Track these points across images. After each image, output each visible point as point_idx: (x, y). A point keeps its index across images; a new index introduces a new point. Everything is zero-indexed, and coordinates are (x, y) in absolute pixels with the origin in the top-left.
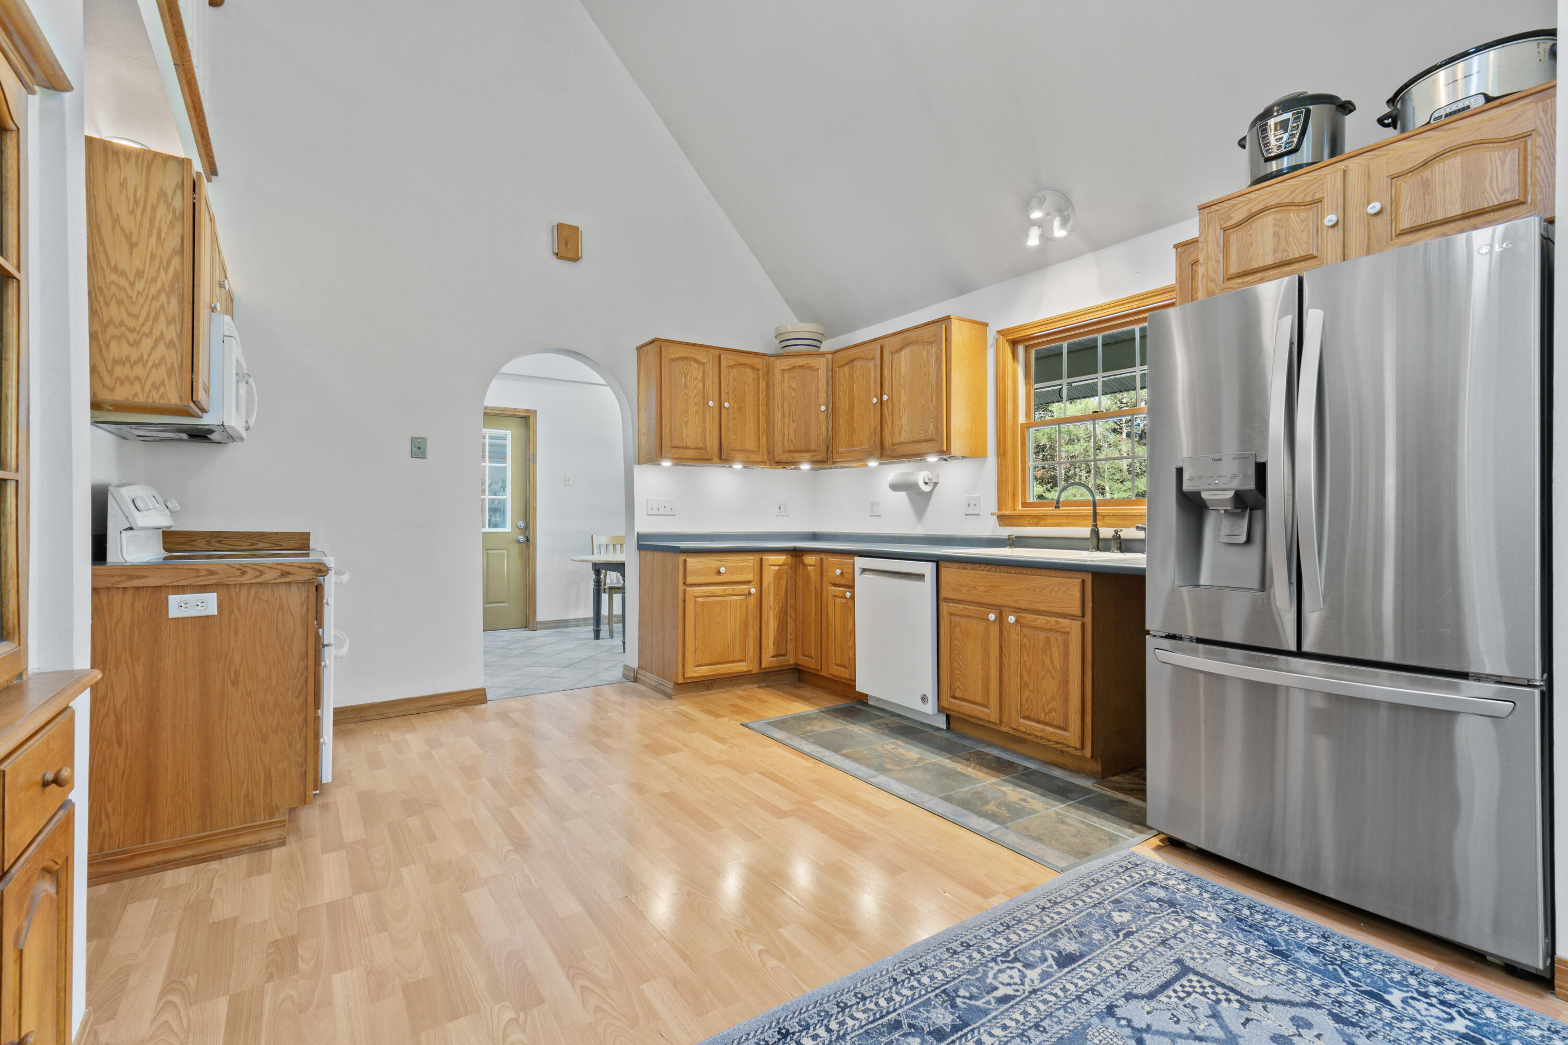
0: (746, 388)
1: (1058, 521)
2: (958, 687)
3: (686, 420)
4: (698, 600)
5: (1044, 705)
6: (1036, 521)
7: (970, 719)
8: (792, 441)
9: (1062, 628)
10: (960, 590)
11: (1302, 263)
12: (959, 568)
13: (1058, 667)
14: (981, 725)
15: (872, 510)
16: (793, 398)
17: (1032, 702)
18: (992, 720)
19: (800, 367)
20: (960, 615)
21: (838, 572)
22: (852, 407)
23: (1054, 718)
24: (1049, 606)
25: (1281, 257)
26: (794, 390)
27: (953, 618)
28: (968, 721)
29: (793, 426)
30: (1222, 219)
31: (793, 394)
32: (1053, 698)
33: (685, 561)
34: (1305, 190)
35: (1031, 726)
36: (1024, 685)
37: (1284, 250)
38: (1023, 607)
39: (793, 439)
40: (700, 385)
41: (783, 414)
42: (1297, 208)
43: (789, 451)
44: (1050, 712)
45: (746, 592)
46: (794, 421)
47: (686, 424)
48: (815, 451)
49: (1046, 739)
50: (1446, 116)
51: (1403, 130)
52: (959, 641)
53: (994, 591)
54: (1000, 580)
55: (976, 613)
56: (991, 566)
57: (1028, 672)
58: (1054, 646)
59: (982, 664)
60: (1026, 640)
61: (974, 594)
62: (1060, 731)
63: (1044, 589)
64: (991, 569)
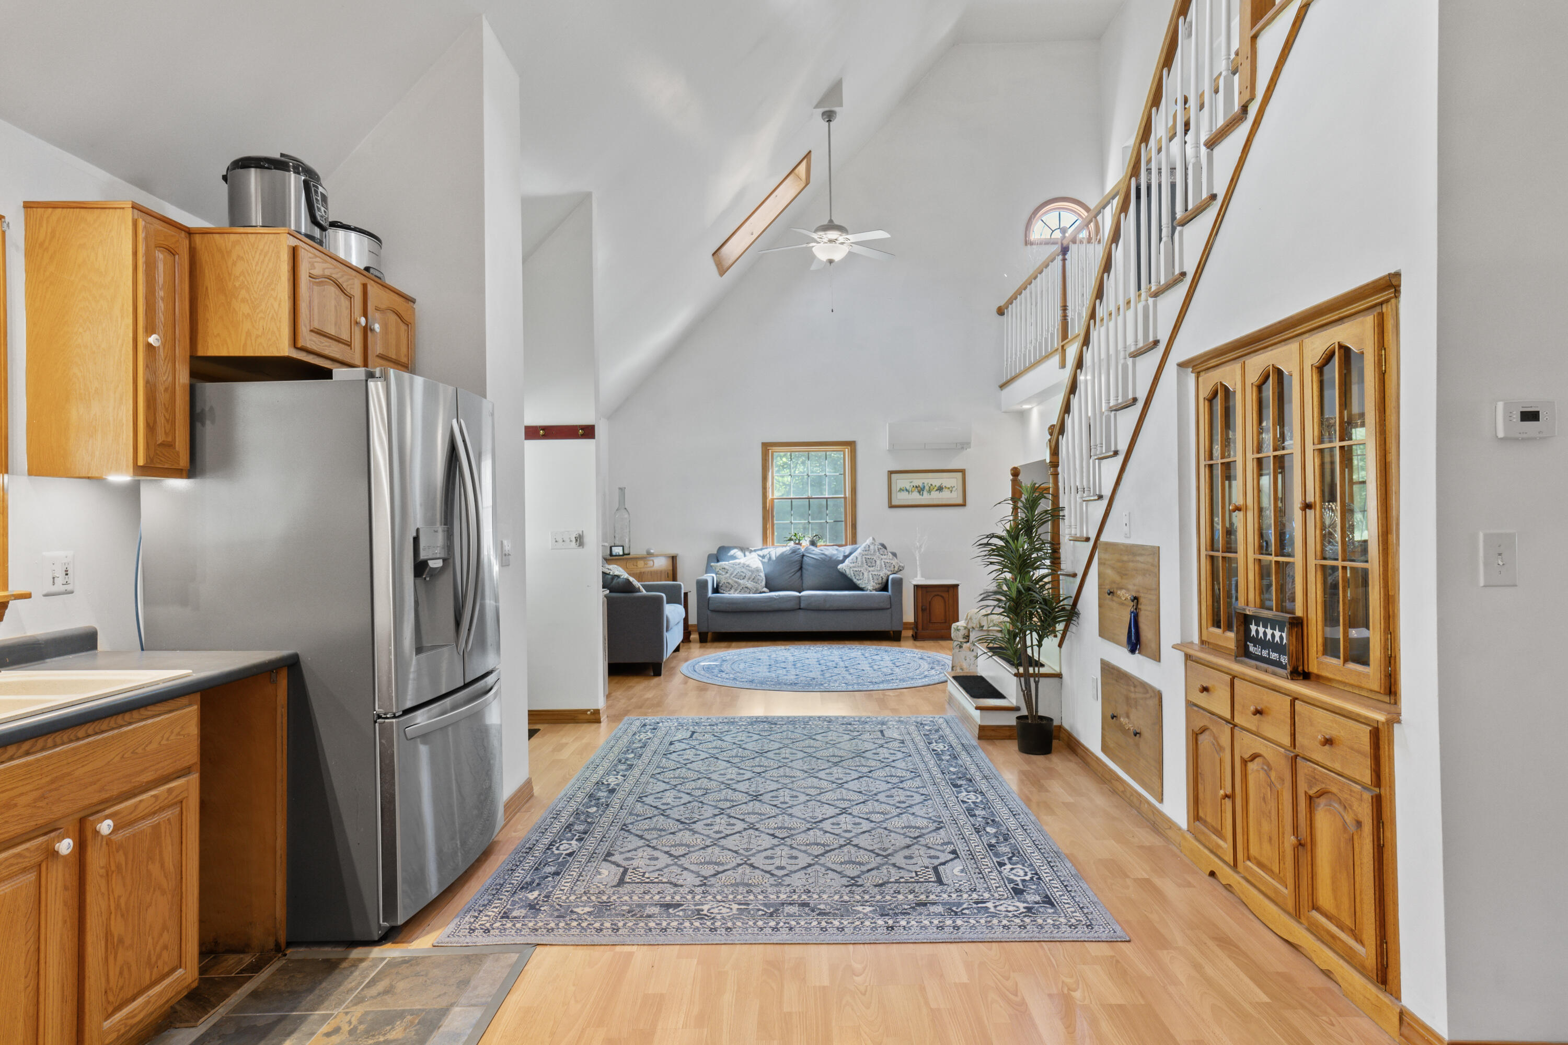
5: (149, 955)
13: (171, 869)
17: (129, 968)
23: (164, 962)
24: (156, 770)
32: (164, 928)
35: (127, 1017)
38: (118, 792)
44: (159, 957)
53: (56, 789)
54: (70, 760)
55: (12, 865)
56: (34, 740)
57: (122, 916)
58: (165, 836)
59: (26, 977)
60: (120, 857)
61: (6, 822)
62: (171, 977)
63: (150, 743)
64: (32, 747)
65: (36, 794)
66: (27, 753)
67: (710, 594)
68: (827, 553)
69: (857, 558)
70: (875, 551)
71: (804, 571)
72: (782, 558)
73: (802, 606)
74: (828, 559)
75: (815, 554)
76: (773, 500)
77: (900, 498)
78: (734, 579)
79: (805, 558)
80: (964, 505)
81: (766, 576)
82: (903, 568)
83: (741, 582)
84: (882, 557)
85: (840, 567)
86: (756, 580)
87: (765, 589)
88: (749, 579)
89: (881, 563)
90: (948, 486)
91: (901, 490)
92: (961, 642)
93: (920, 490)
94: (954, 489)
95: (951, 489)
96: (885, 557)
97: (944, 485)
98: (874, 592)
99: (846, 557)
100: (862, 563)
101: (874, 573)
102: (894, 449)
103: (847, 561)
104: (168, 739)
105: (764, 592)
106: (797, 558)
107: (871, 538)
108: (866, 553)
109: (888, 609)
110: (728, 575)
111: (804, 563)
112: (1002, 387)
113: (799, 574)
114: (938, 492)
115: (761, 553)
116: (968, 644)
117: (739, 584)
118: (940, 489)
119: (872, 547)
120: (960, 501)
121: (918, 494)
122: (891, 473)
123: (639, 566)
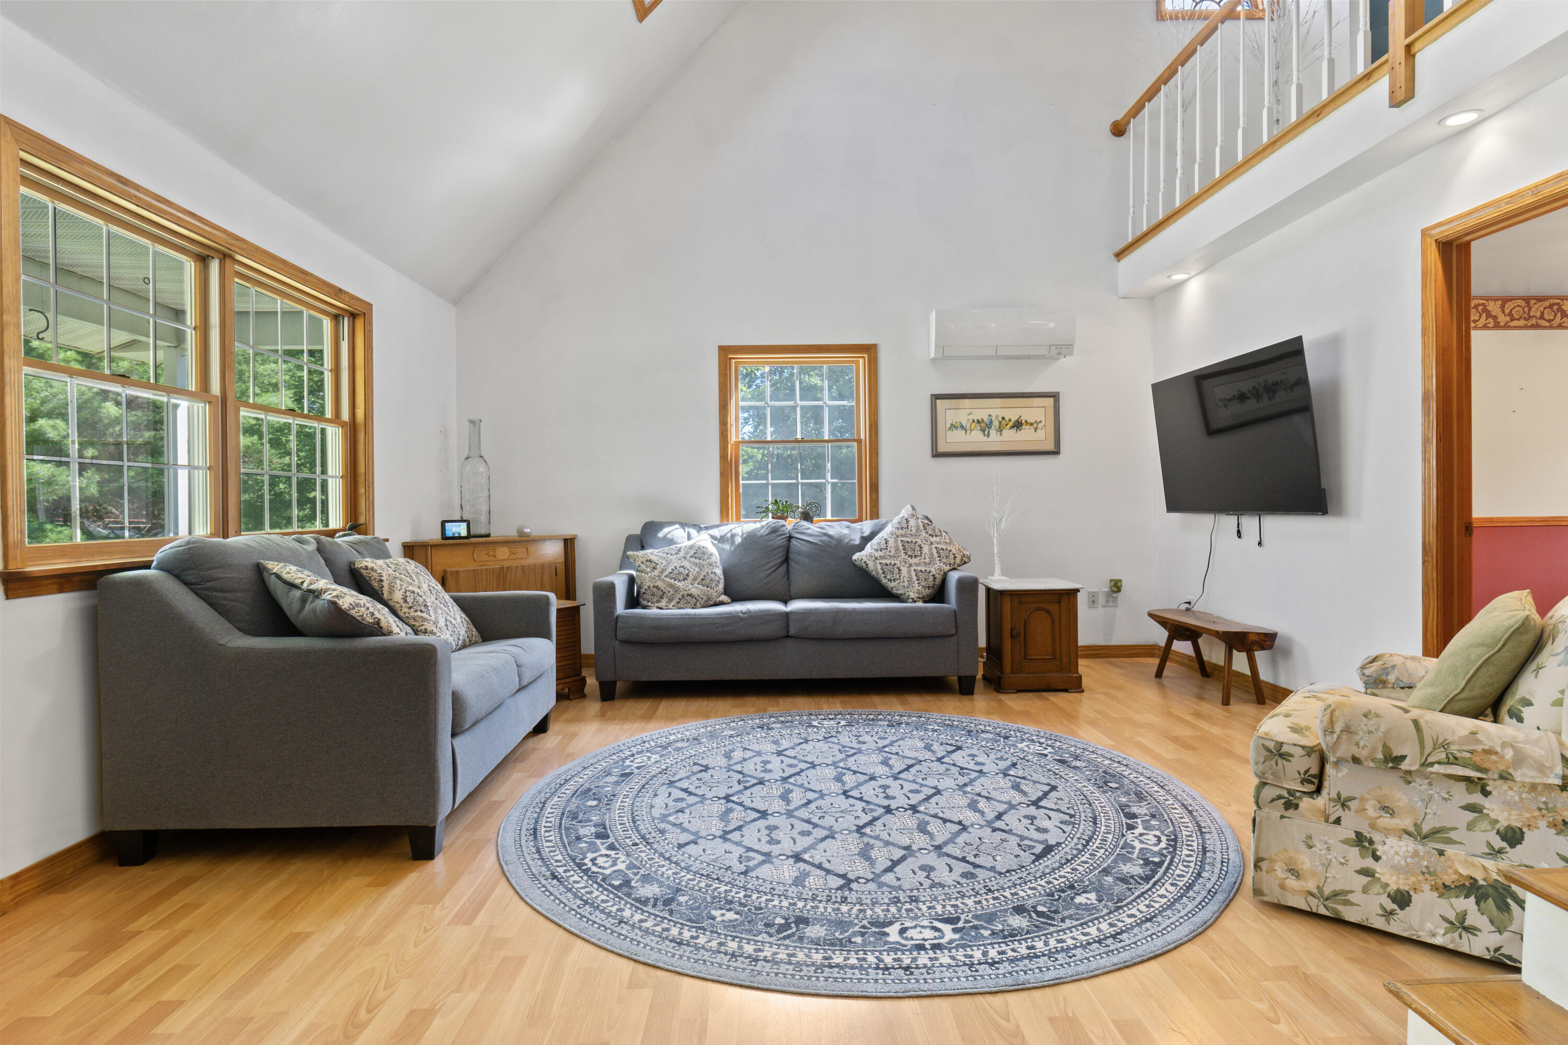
67: (620, 608)
68: (831, 532)
69: (887, 542)
70: (918, 529)
71: (792, 564)
72: (751, 540)
73: (792, 631)
74: (834, 543)
75: (810, 535)
76: (738, 444)
77: (952, 440)
78: (668, 580)
79: (794, 541)
80: (1056, 452)
81: (725, 572)
82: (969, 558)
83: (680, 584)
84: (934, 539)
85: (856, 557)
86: (707, 582)
87: (724, 598)
88: (695, 579)
89: (930, 550)
90: (1030, 421)
91: (953, 427)
92: (1291, 792)
93: (985, 426)
94: (1040, 425)
95: (1034, 425)
96: (938, 539)
97: (1023, 419)
98: (920, 604)
99: (866, 540)
100: (897, 549)
101: (919, 568)
102: (943, 358)
103: (868, 548)
105: (722, 603)
106: (780, 541)
107: (909, 506)
108: (903, 532)
109: (953, 635)
110: (656, 573)
111: (791, 550)
112: (1119, 255)
113: (783, 569)
114: (1014, 431)
115: (716, 532)
116: (1320, 801)
117: (677, 590)
118: (1018, 425)
119: (912, 522)
120: (1050, 447)
121: (980, 434)
122: (936, 397)
123: (499, 557)
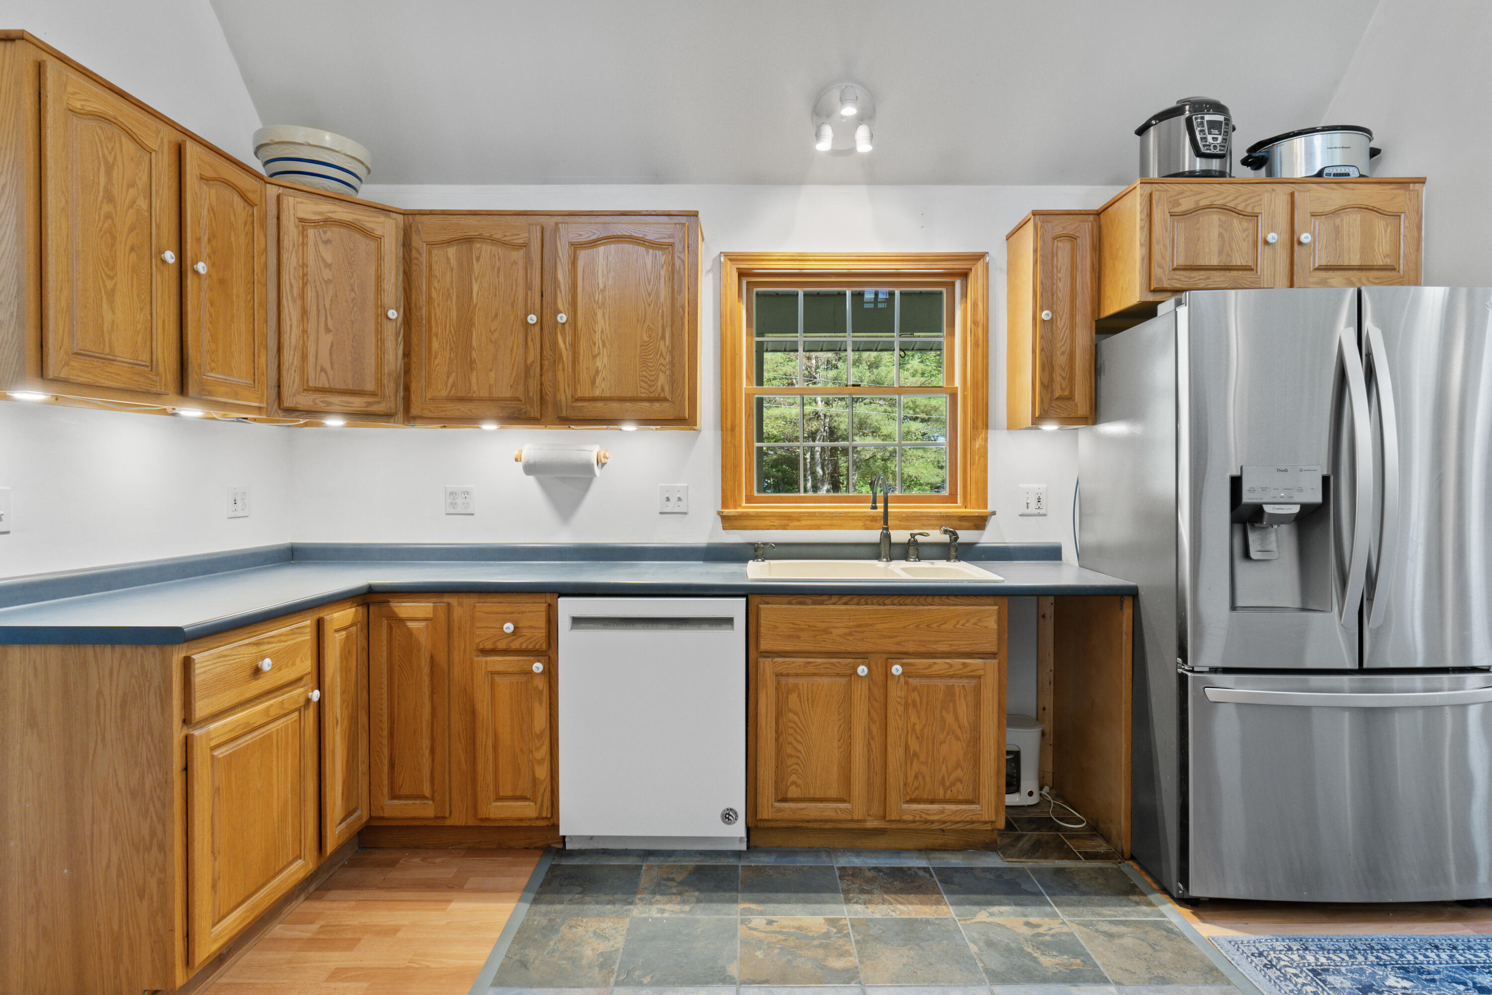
0: (233, 238)
1: (818, 522)
2: (794, 783)
3: (109, 284)
4: (219, 753)
5: (943, 778)
6: (785, 522)
7: (810, 825)
8: (323, 370)
9: (972, 671)
10: (799, 637)
11: (1241, 272)
12: (790, 603)
13: (966, 724)
14: (829, 830)
15: (453, 505)
16: (328, 282)
17: (924, 778)
18: (855, 817)
19: (341, 224)
20: (797, 675)
21: (509, 627)
22: (465, 324)
23: (958, 791)
24: (951, 645)
25: (1225, 261)
26: (328, 266)
27: (783, 680)
28: (807, 828)
29: (326, 340)
30: (1170, 202)
31: (327, 274)
32: (958, 765)
33: (187, 664)
34: (1247, 200)
35: (922, 811)
36: (910, 756)
37: (1228, 255)
38: (911, 650)
39: (328, 367)
40: (143, 204)
41: (304, 312)
42: (1236, 215)
43: (317, 390)
44: (953, 784)
45: (302, 701)
46: (328, 330)
47: (111, 294)
48: (373, 394)
49: (951, 821)
50: (1334, 175)
51: (1270, 173)
52: (796, 714)
53: (861, 632)
54: (872, 616)
55: (828, 668)
56: (851, 597)
57: (917, 738)
58: (959, 697)
59: (839, 741)
60: (915, 696)
61: (824, 641)
62: (967, 806)
63: (945, 623)
64: (850, 601)
65: (846, 631)
66: (846, 604)
104: (963, 625)
